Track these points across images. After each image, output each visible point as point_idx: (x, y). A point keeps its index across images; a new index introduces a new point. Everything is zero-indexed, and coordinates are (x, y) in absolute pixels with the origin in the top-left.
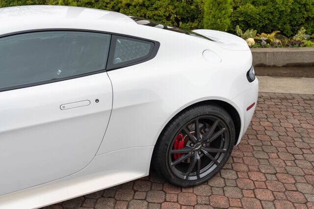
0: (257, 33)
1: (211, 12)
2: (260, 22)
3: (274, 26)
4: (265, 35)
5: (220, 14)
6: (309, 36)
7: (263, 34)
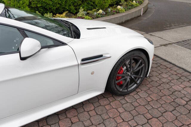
0: (53, 14)
1: (10, 3)
2: (54, 6)
3: (64, 8)
4: (59, 15)
5: (18, 5)
6: (86, 12)
7: (57, 15)
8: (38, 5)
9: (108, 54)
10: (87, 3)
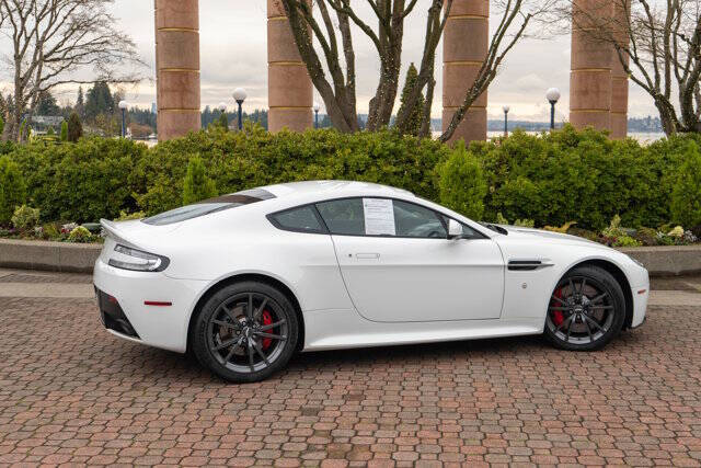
1: (450, 191)
5: (465, 195)
6: (632, 230)
8: (506, 203)
9: (549, 260)
10: (647, 209)
